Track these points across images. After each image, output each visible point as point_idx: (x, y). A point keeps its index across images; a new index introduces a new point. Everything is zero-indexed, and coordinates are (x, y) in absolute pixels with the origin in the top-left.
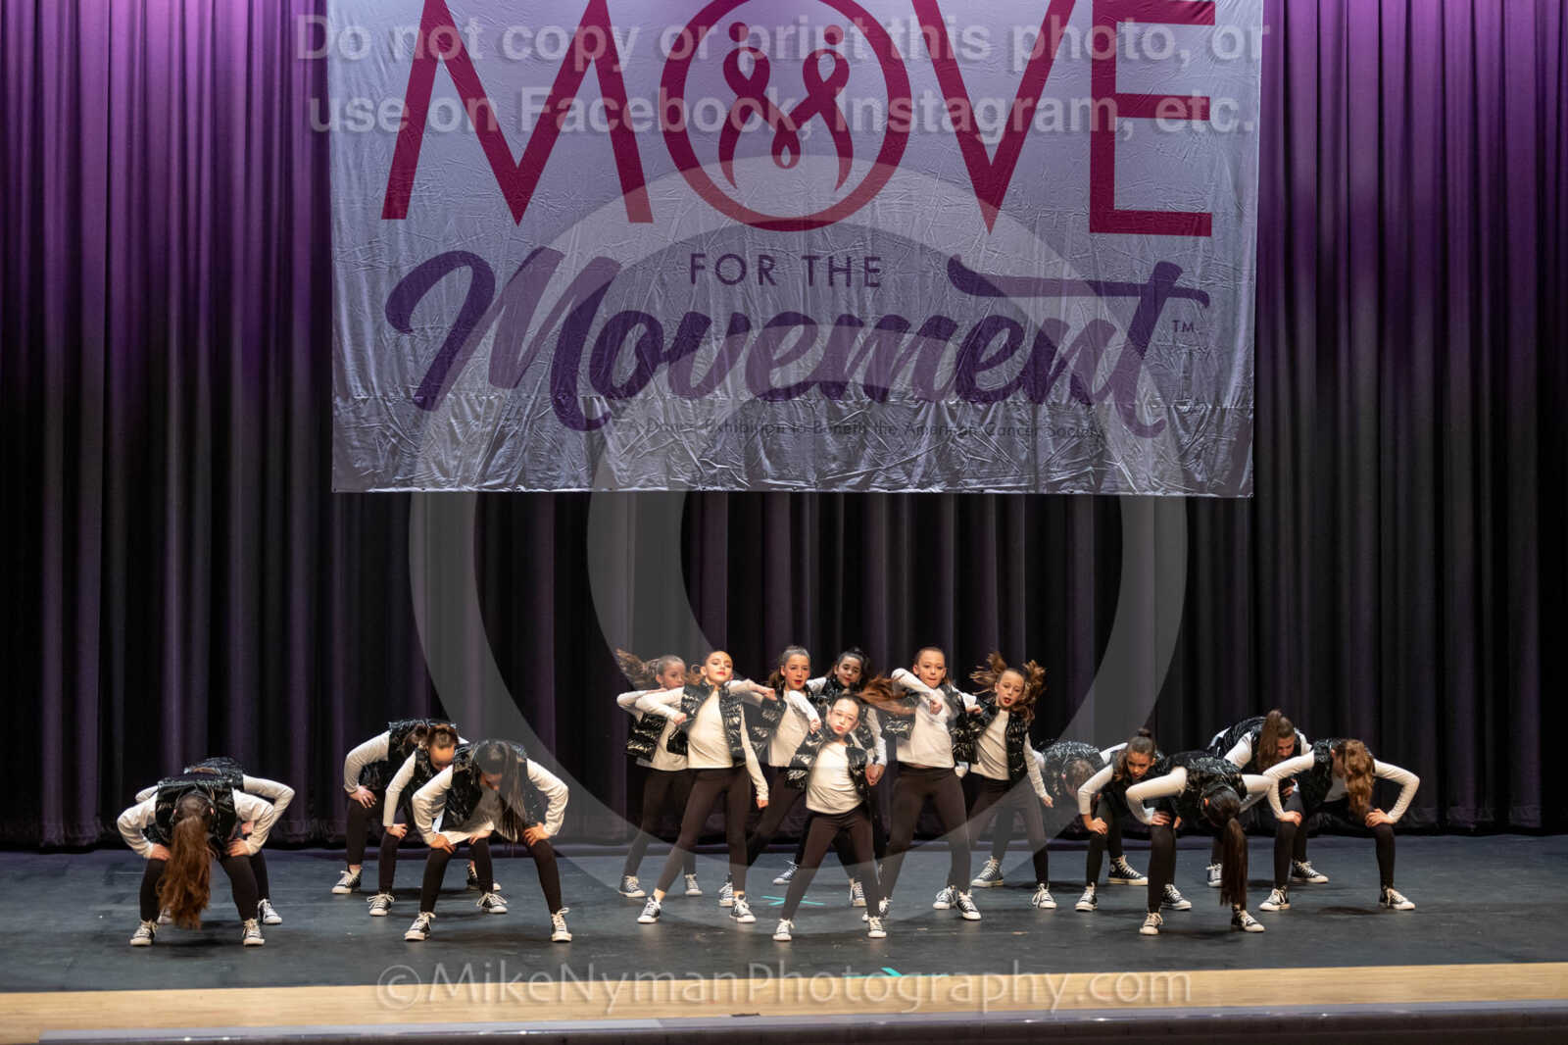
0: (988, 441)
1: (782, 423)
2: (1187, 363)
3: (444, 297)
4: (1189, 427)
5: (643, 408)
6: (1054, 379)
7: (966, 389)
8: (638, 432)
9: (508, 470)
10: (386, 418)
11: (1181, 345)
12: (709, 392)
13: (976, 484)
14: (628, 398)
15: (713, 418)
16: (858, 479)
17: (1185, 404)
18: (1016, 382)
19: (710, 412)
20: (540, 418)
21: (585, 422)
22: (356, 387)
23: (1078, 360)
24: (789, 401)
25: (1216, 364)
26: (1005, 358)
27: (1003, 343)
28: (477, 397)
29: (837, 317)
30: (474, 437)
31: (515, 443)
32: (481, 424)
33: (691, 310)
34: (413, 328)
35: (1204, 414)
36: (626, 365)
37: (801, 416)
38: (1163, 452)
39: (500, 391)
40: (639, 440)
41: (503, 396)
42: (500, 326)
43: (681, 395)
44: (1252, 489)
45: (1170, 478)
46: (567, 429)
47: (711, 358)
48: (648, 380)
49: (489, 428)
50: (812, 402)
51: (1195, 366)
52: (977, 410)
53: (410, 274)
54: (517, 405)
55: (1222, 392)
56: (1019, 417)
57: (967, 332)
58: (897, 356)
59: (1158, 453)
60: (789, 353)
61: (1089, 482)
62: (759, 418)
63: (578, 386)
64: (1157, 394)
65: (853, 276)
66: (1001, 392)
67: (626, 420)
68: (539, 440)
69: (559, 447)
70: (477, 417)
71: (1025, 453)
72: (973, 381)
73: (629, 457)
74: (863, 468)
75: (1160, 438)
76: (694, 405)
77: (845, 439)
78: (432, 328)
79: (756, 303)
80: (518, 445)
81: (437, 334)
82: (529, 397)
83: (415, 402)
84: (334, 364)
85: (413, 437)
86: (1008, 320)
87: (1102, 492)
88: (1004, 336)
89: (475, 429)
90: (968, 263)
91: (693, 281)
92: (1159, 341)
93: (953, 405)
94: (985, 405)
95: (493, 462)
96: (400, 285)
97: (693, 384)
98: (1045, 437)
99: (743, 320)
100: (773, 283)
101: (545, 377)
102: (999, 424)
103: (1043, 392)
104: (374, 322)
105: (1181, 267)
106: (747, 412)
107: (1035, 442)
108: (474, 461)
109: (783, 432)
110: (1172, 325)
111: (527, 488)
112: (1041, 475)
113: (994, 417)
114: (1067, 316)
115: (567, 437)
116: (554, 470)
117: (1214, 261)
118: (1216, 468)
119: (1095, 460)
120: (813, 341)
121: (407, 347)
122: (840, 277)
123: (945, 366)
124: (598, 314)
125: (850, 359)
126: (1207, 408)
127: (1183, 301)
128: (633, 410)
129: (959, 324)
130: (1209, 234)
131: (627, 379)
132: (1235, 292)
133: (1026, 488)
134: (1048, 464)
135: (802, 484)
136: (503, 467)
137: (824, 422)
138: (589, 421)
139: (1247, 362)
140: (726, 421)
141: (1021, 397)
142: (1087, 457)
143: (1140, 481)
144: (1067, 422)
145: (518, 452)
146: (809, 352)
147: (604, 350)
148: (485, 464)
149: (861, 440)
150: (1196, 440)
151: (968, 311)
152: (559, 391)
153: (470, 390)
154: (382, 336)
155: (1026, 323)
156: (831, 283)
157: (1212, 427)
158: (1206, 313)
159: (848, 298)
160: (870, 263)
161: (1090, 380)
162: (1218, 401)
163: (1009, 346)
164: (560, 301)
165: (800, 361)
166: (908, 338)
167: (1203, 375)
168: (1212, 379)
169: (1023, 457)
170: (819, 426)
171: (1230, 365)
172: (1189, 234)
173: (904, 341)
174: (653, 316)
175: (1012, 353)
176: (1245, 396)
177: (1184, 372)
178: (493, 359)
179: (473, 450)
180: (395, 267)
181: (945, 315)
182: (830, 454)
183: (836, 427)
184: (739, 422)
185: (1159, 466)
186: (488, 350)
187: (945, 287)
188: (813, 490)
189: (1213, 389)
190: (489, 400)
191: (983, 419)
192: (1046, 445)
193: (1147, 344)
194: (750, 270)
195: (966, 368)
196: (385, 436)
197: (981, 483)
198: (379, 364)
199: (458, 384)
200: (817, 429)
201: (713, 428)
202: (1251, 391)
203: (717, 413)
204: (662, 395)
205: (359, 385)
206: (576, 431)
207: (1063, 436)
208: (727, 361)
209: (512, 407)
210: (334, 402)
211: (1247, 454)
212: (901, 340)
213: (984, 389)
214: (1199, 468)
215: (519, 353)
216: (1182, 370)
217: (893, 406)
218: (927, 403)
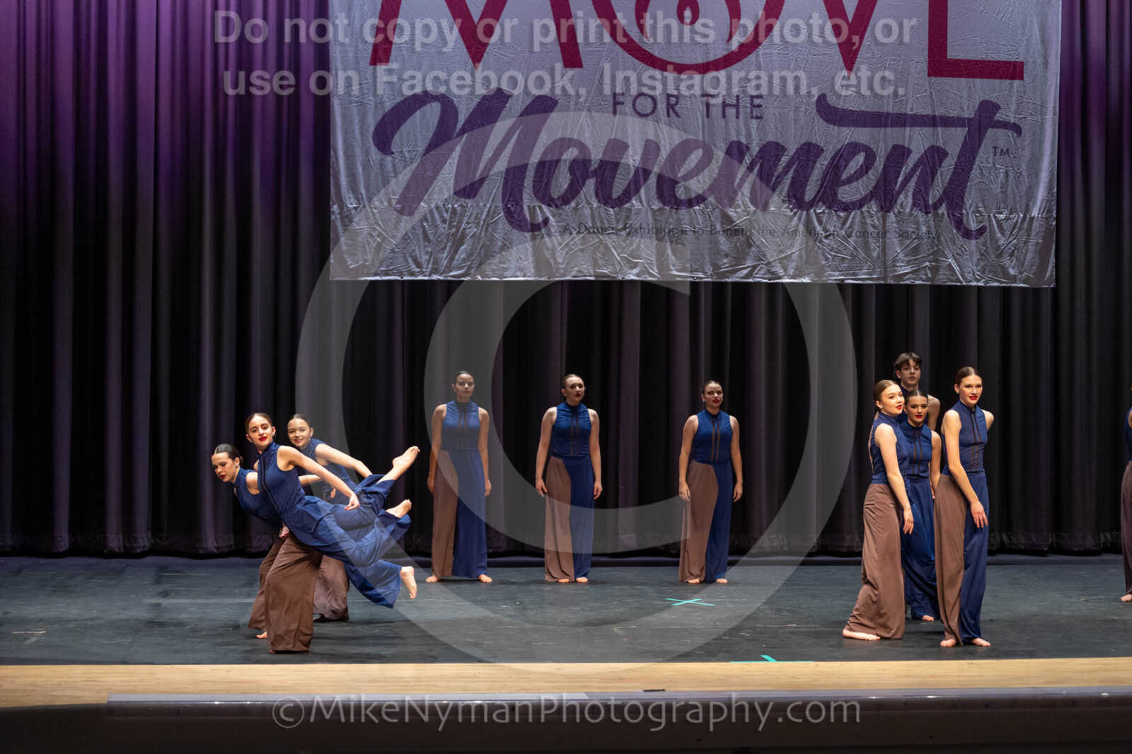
0: (848, 242)
1: (686, 227)
2: (1004, 181)
3: (418, 125)
4: (1005, 231)
5: (575, 215)
6: (899, 193)
7: (830, 200)
8: (571, 234)
9: (468, 263)
10: (373, 222)
11: (998, 166)
12: (627, 202)
13: (837, 276)
14: (563, 207)
15: (630, 222)
16: (745, 272)
17: (1001, 213)
18: (870, 195)
19: (627, 217)
20: (495, 221)
21: (529, 227)
22: (349, 198)
23: (919, 177)
24: (691, 210)
25: (1026, 180)
26: (862, 176)
27: (860, 164)
28: (444, 205)
29: (728, 142)
30: (442, 237)
31: (474, 242)
32: (446, 226)
33: (613, 137)
34: (394, 151)
35: (1017, 221)
36: (562, 181)
37: (701, 223)
38: (985, 251)
39: (463, 200)
40: (572, 240)
41: (464, 204)
42: (463, 150)
43: (605, 204)
44: (1054, 281)
45: (990, 271)
46: (515, 230)
47: (629, 173)
48: (580, 191)
49: (453, 230)
50: (709, 210)
51: (1010, 184)
52: (839, 217)
53: (392, 109)
54: (475, 212)
55: (1031, 204)
56: (873, 223)
57: (831, 156)
58: (776, 174)
59: (980, 252)
60: (690, 172)
61: (926, 275)
62: (667, 223)
63: (524, 197)
64: (980, 205)
65: (740, 109)
66: (858, 203)
67: (563, 224)
68: (492, 239)
69: (508, 245)
70: (444, 221)
71: (876, 252)
72: (836, 194)
73: (565, 252)
74: (749, 263)
75: (982, 239)
76: (614, 211)
77: (736, 238)
78: (409, 151)
79: (665, 132)
80: (476, 243)
81: (412, 156)
82: (485, 205)
83: (396, 210)
84: (332, 179)
85: (394, 237)
86: (864, 146)
87: (939, 283)
88: (860, 158)
89: (443, 230)
90: (832, 100)
91: (615, 113)
92: (982, 163)
93: (820, 213)
94: (846, 213)
95: (457, 257)
96: (384, 116)
97: (615, 195)
98: (893, 239)
99: (654, 145)
100: (678, 116)
101: (497, 190)
102: (856, 228)
103: (891, 203)
104: (363, 145)
105: (999, 104)
106: (658, 218)
107: (884, 243)
108: (442, 256)
109: (686, 234)
110: (992, 150)
111: (482, 278)
112: (889, 269)
113: (852, 222)
114: (909, 144)
115: (515, 237)
116: (506, 264)
117: (1024, 100)
118: (1026, 263)
119: (931, 257)
120: (710, 162)
121: (389, 166)
122: (731, 112)
123: (813, 182)
124: (539, 140)
125: (739, 176)
126: (1019, 216)
127: (1001, 132)
128: (567, 216)
129: (824, 149)
130: (1022, 78)
131: (562, 191)
132: (1042, 124)
133: (877, 279)
134: (894, 260)
135: (701, 275)
136: (464, 260)
137: (718, 227)
138: (532, 224)
139: (1051, 181)
140: (640, 225)
141: (873, 207)
142: (926, 255)
143: (966, 274)
144: (911, 227)
145: (477, 249)
146: (706, 171)
147: (544, 168)
148: (450, 259)
149: (747, 240)
150: (1011, 242)
151: (833, 138)
152: (509, 201)
153: (439, 200)
154: (370, 156)
155: (878, 146)
156: (724, 116)
157: (1024, 231)
158: (1019, 141)
159: (737, 129)
160: (755, 100)
161: (927, 193)
162: (1027, 210)
163: (864, 167)
164: (510, 130)
165: (700, 177)
166: (784, 160)
167: (1015, 189)
168: (1023, 194)
169: (875, 254)
170: (715, 229)
171: (1037, 183)
172: (1006, 78)
173: (781, 163)
174: (582, 140)
175: (867, 172)
176: (1050, 205)
177: (1002, 188)
178: (457, 172)
179: (441, 247)
180: (380, 103)
181: (814, 142)
182: (723, 251)
183: (727, 230)
184: (651, 225)
185: (981, 262)
186: (453, 170)
187: (814, 119)
188: (710, 280)
189: (1024, 201)
190: (454, 210)
191: (844, 224)
192: (893, 243)
193: (972, 165)
194: (659, 106)
195: (830, 184)
196: (372, 236)
197: (842, 275)
198: (367, 180)
199: (429, 195)
200: (713, 232)
201: (631, 231)
202: (1054, 203)
203: (633, 219)
204: (589, 203)
205: (351, 196)
206: (522, 233)
207: (907, 238)
208: (641, 177)
209: (472, 213)
210: (332, 210)
211: (1050, 254)
212: (779, 161)
213: (844, 200)
214: (1013, 263)
215: (477, 169)
216: (1000, 186)
217: (773, 212)
218: (800, 211)
